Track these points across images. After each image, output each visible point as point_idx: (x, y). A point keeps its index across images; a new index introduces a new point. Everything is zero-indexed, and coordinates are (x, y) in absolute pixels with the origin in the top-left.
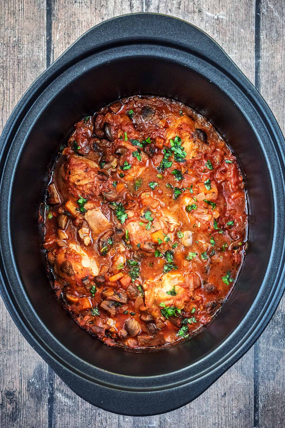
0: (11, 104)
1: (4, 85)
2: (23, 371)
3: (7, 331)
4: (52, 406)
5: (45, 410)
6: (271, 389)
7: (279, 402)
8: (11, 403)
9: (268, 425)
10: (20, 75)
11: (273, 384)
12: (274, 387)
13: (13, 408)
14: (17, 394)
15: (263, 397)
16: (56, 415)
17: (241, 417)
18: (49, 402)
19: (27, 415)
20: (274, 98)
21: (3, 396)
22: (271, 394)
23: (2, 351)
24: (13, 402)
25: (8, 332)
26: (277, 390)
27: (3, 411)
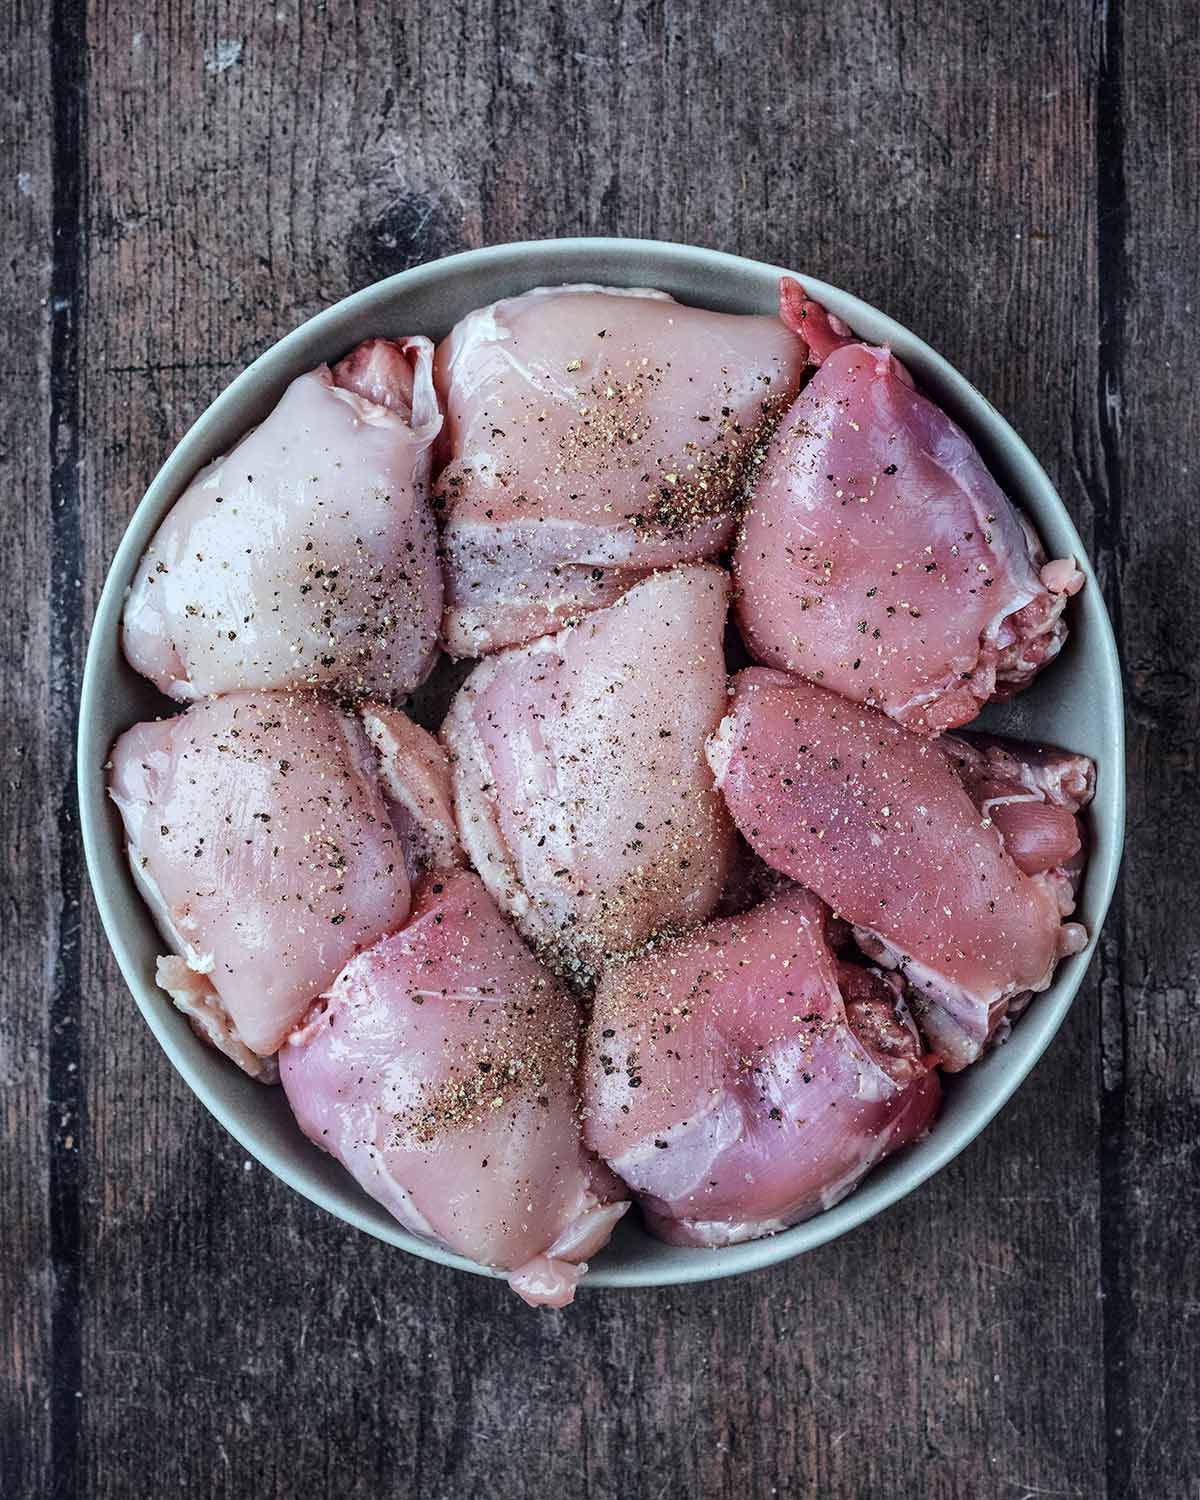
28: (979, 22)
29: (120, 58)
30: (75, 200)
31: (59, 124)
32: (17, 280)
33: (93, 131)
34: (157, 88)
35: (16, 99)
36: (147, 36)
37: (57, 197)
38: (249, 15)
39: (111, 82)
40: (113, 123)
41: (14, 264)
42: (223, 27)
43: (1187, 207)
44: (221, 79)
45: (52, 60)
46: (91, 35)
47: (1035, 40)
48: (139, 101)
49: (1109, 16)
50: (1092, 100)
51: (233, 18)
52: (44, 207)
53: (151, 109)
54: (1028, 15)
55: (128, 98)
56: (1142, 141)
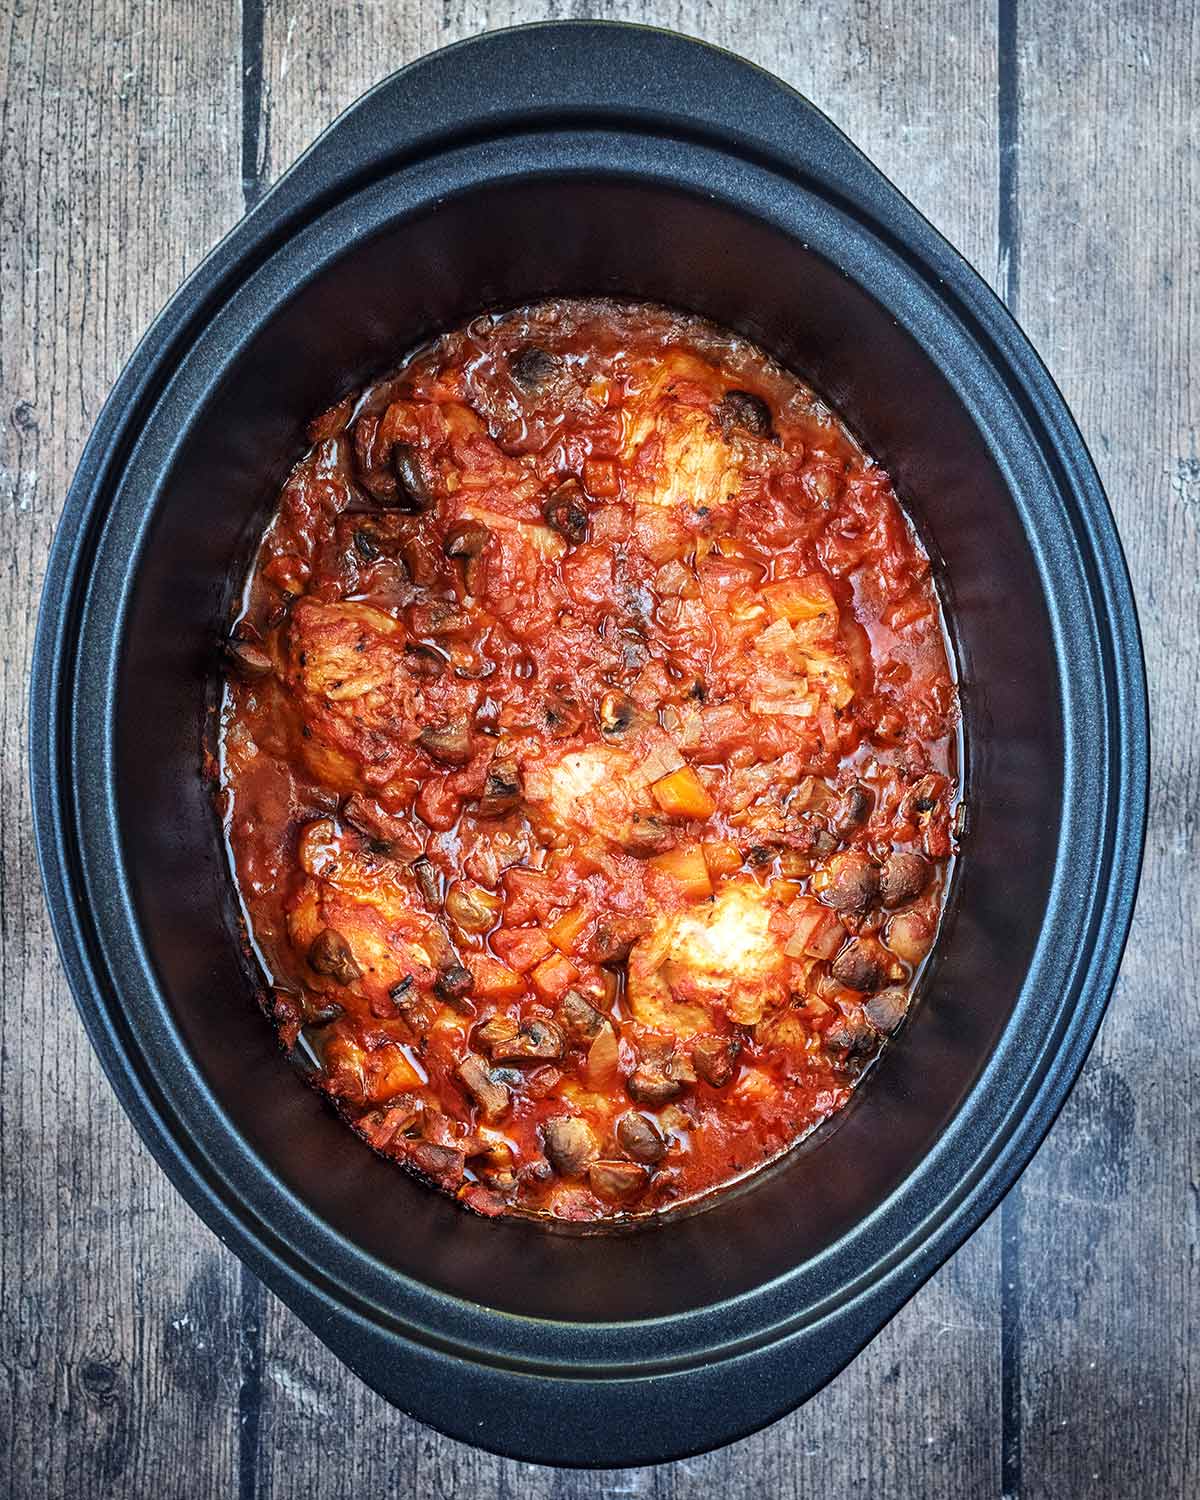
0: (112, 308)
1: (90, 241)
2: (149, 1288)
3: (90, 1140)
4: (253, 1418)
5: (229, 1432)
6: (1066, 1352)
7: (1094, 1399)
8: (101, 1407)
9: (1053, 1486)
10: (145, 203)
11: (1075, 1331)
12: (1077, 1343)
13: (110, 1428)
14: (124, 1373)
15: (1038, 1382)
16: (270, 1454)
17: (955, 1458)
18: (242, 1404)
19: (160, 1454)
20: (1069, 283)
21: (74, 1382)
22: (1066, 1369)
23: (72, 1212)
24: (111, 1405)
25: (96, 1142)
26: (1089, 1355)
27: (73, 1437)
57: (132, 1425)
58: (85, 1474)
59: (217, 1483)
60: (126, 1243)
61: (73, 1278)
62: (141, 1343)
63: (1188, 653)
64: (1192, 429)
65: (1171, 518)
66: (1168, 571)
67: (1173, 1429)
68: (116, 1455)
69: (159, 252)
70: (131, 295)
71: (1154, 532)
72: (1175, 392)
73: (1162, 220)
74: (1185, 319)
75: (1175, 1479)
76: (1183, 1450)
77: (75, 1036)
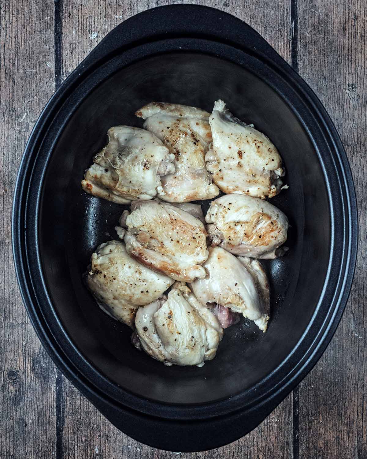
0: (14, 40)
1: (7, 19)
2: (28, 347)
3: (9, 301)
4: (60, 388)
5: (53, 392)
7: (322, 379)
8: (13, 384)
9: (309, 407)
10: (24, 7)
13: (16, 391)
14: (20, 373)
16: (65, 398)
18: (57, 383)
19: (32, 399)
20: (313, 30)
21: (5, 377)
23: (4, 324)
24: (16, 384)
25: (11, 302)
26: (320, 366)
27: (5, 394)
28: (265, 27)
29: (70, 36)
30: (60, 68)
31: (56, 51)
32: (47, 86)
33: (64, 53)
34: (78, 43)
35: (47, 45)
36: (76, 31)
37: (56, 68)
38: (99, 26)
39: (68, 41)
40: (68, 51)
41: (47, 83)
42: (93, 29)
43: (312, 69)
44: (93, 41)
45: (55, 37)
46: (63, 31)
47: (278, 32)
48: (74, 46)
49: (294, 26)
50: (290, 45)
51: (96, 27)
52: (53, 70)
53: (77, 47)
54: (276, 26)
55: (72, 45)
56: (301, 54)
57: (23, 390)
58: (9, 405)
59: (49, 408)
60: (20, 333)
61: (4, 344)
62: (25, 364)
63: (350, 145)
64: (352, 74)
65: (345, 103)
66: (344, 120)
67: (346, 388)
68: (18, 399)
69: (28, 22)
70: (20, 35)
71: (340, 108)
72: (347, 63)
73: (342, 10)
74: (350, 40)
75: (347, 404)
76: (349, 395)
77: (4, 269)
